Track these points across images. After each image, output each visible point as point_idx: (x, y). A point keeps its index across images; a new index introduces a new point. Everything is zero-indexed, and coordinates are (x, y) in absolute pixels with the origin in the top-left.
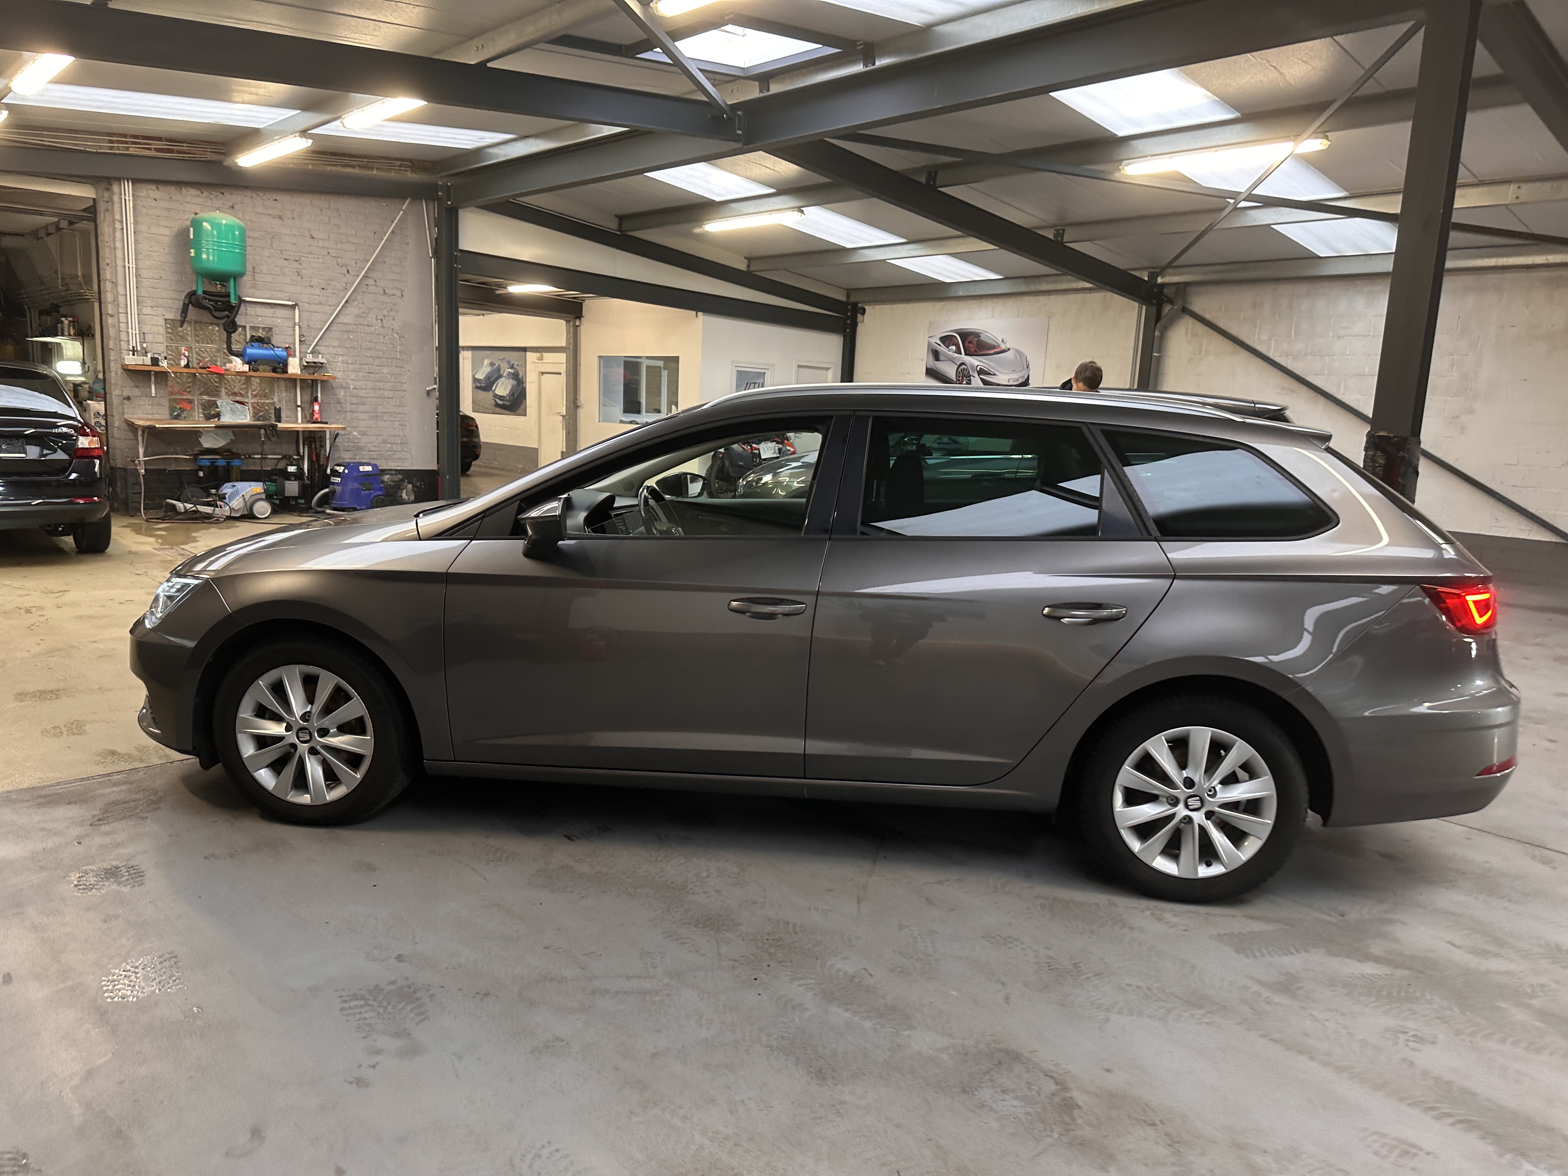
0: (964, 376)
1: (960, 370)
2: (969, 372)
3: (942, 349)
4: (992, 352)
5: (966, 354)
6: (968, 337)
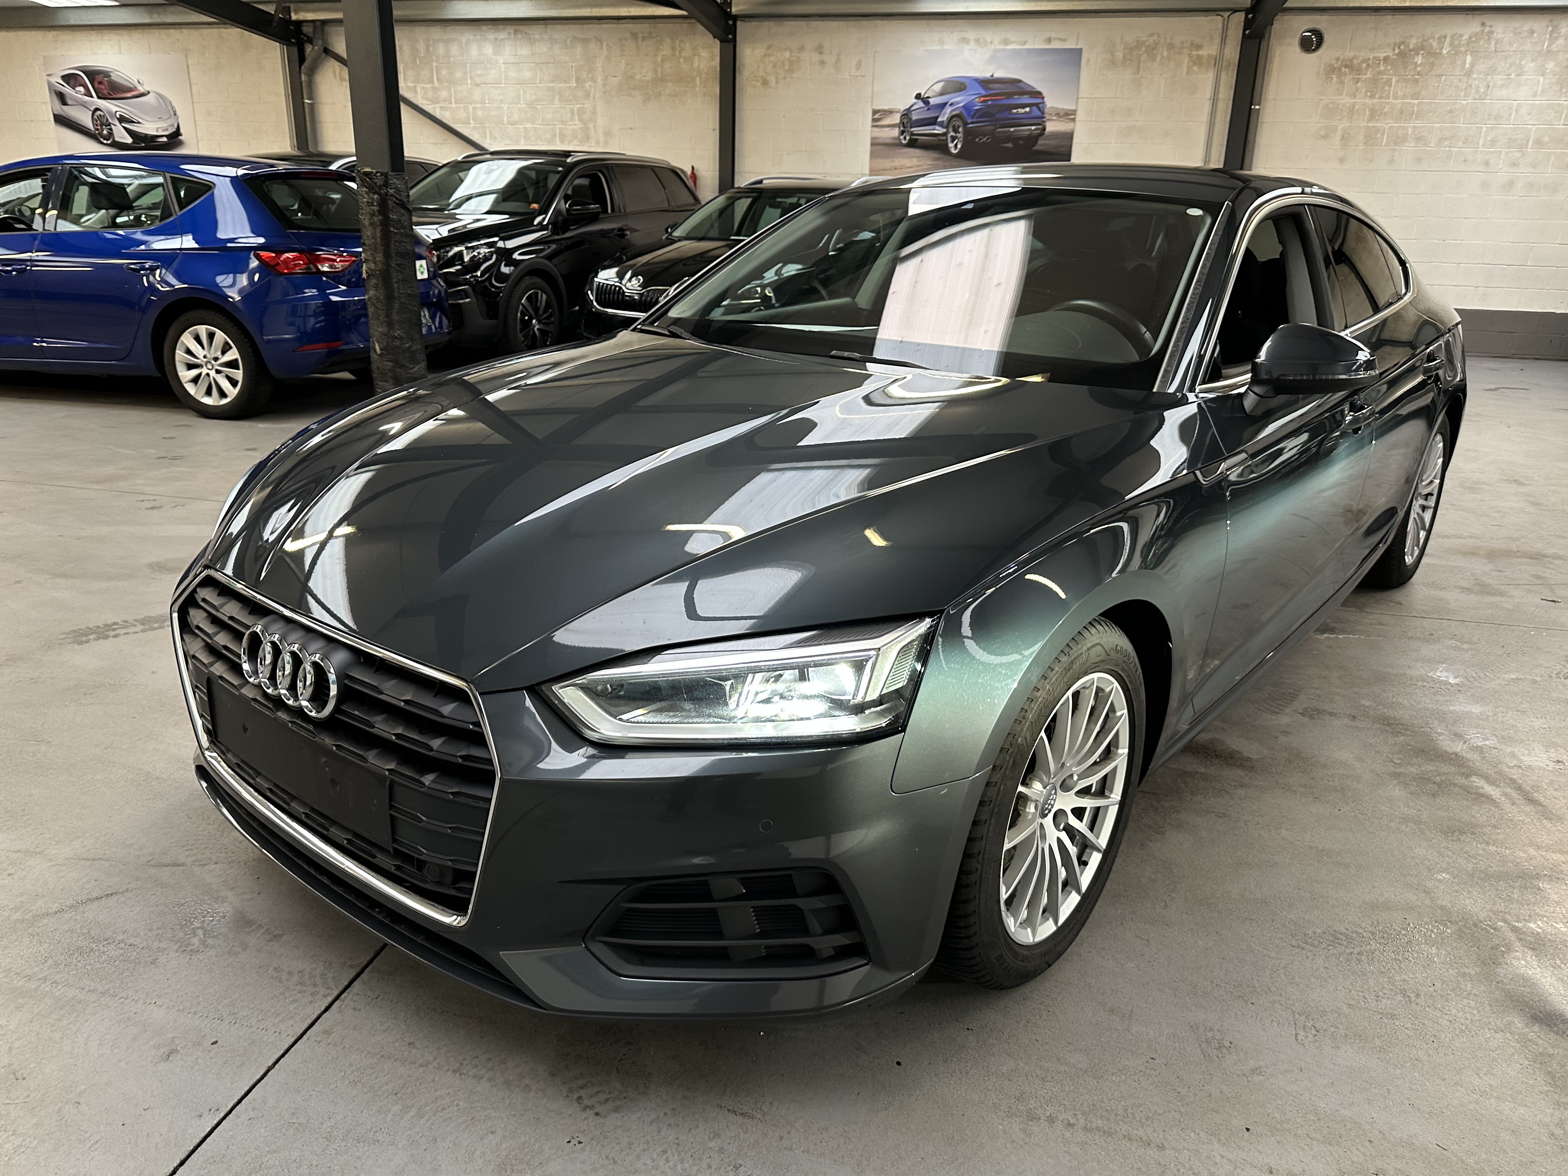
0: (102, 124)
1: (95, 117)
2: (107, 120)
4: (129, 95)
5: (99, 98)
6: (97, 77)
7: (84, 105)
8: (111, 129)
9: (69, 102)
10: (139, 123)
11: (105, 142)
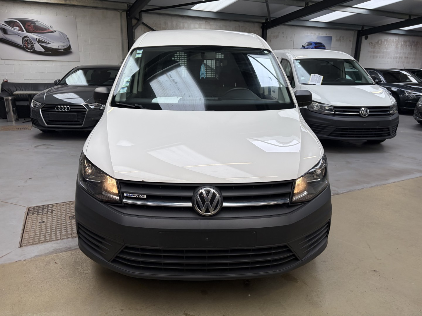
0: (28, 43)
1: (24, 40)
2: (31, 41)
3: (8, 28)
4: (45, 32)
5: (27, 32)
6: (27, 23)
7: (18, 35)
8: (33, 45)
9: (9, 33)
10: (49, 43)
11: (29, 51)
